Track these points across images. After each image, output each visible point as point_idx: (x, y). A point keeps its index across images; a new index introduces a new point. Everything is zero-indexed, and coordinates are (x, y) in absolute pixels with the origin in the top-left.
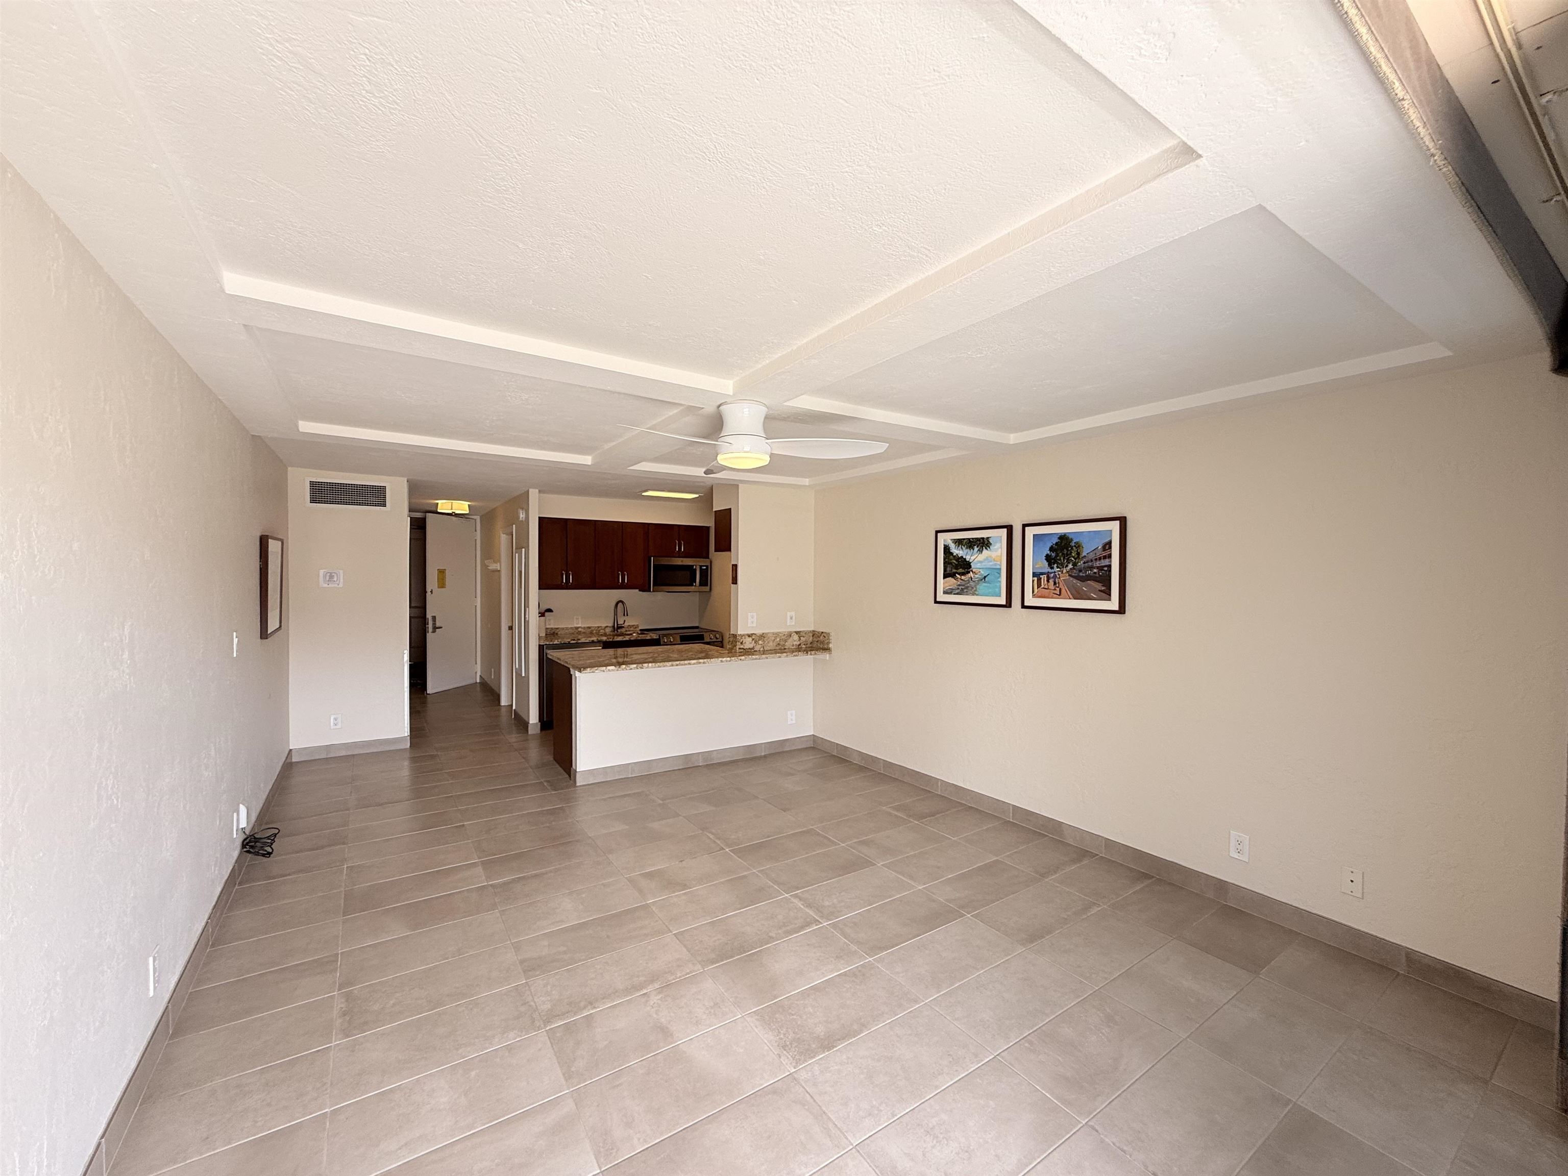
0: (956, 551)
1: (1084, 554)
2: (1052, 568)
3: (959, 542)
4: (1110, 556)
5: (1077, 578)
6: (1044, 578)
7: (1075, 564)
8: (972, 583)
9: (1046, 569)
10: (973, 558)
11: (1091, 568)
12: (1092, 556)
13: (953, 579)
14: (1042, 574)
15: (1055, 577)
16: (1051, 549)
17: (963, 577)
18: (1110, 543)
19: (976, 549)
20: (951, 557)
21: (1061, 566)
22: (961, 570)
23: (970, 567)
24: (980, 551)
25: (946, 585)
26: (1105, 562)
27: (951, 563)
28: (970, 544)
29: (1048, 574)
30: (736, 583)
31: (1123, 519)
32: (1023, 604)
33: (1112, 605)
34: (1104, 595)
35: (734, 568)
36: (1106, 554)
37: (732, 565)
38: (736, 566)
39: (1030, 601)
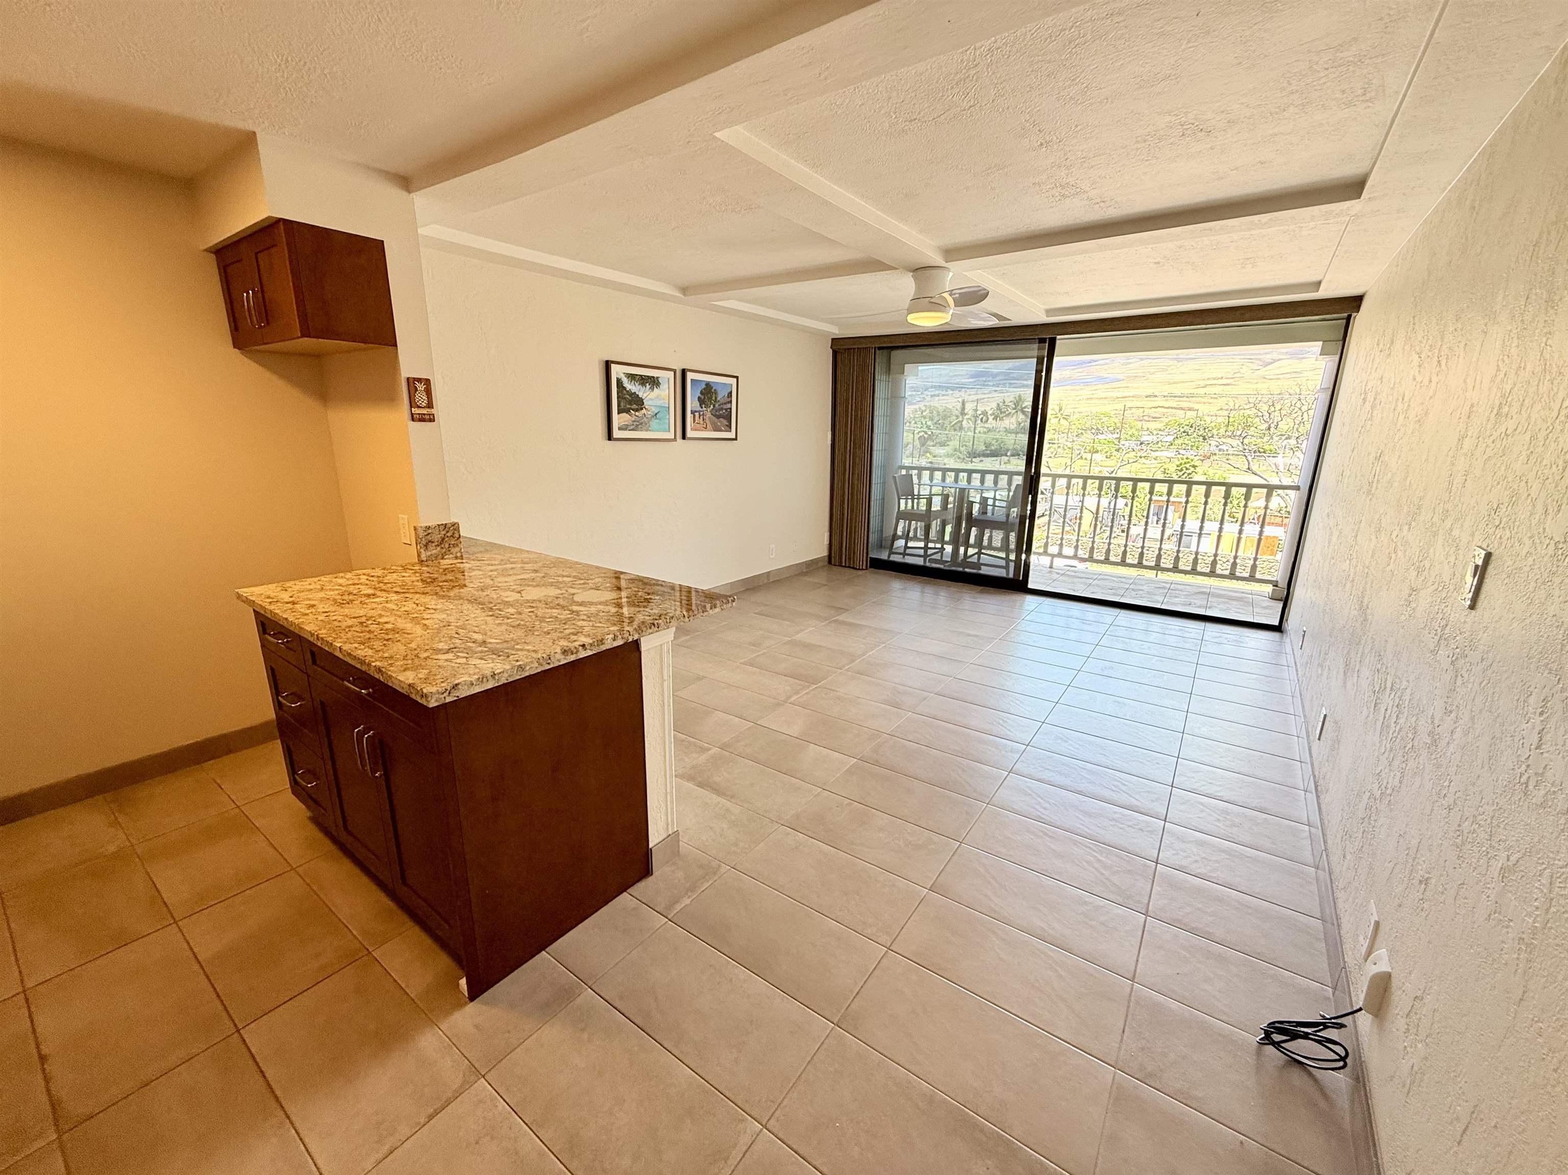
0: (629, 386)
1: (718, 399)
2: (702, 408)
3: (632, 377)
4: (731, 402)
5: (715, 416)
6: (697, 414)
7: (714, 406)
8: (645, 419)
9: (699, 408)
10: (645, 395)
11: (722, 409)
12: (722, 401)
13: (627, 415)
14: (696, 412)
15: (703, 414)
16: (701, 393)
17: (637, 414)
18: (731, 392)
19: (648, 386)
20: (625, 392)
21: (707, 406)
22: (634, 406)
23: (643, 404)
24: (652, 389)
25: (621, 420)
26: (729, 406)
27: (625, 398)
28: (644, 380)
29: (699, 412)
30: (432, 419)
31: (737, 378)
32: (684, 437)
33: (732, 435)
34: (728, 429)
35: (421, 387)
36: (729, 400)
37: (408, 379)
38: (427, 382)
39: (690, 433)
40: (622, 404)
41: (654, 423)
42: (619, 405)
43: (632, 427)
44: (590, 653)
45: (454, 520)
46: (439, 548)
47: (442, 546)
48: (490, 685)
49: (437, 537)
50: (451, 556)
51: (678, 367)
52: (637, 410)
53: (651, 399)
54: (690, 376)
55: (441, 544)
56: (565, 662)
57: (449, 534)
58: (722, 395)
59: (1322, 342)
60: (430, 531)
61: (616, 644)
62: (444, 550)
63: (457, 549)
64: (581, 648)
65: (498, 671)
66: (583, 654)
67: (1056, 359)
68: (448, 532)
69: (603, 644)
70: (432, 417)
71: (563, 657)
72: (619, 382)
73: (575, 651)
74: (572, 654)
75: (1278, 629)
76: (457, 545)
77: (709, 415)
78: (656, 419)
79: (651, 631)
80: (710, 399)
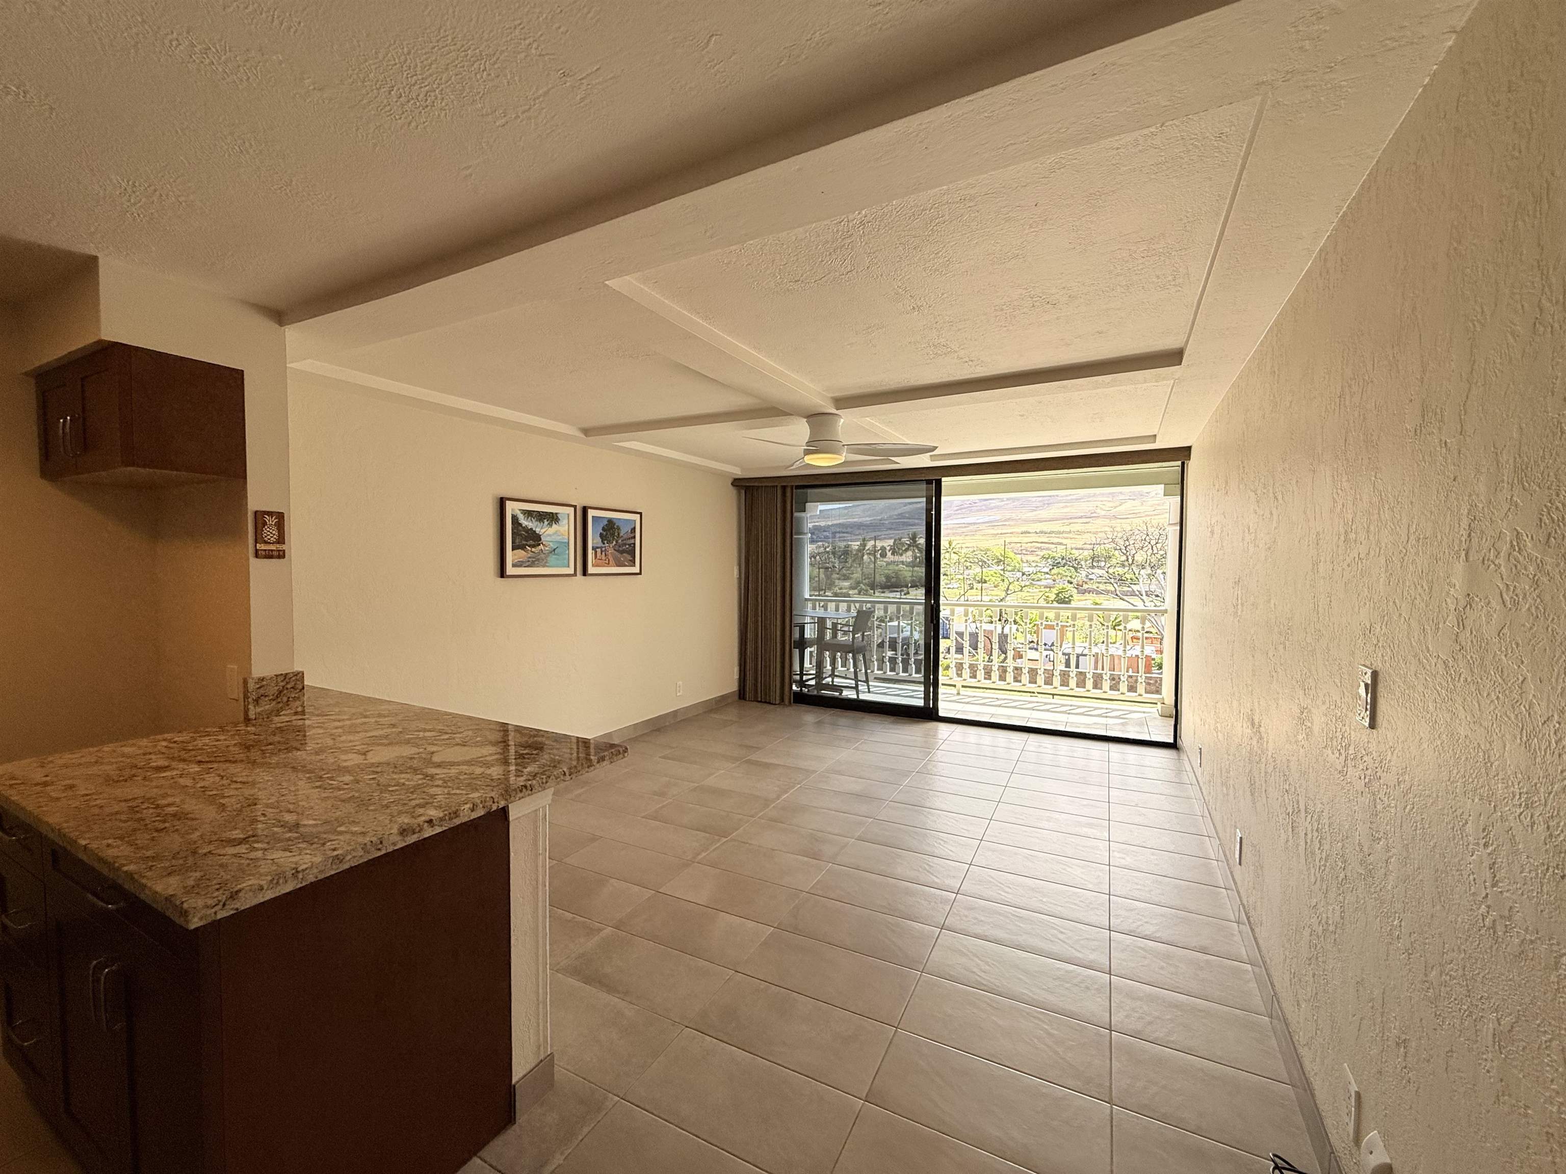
0: (524, 522)
1: (621, 534)
2: (604, 544)
3: (529, 514)
4: (634, 537)
5: (618, 551)
6: (598, 550)
7: (617, 542)
8: (543, 556)
9: (600, 544)
10: (543, 531)
11: (625, 544)
12: (625, 536)
13: (523, 552)
14: (598, 548)
15: (605, 550)
16: (603, 529)
17: (533, 550)
18: (634, 528)
19: (546, 523)
20: (520, 528)
21: (609, 542)
22: (531, 542)
23: (541, 540)
24: (550, 525)
26: (632, 541)
27: (521, 535)
28: (541, 517)
29: (601, 548)
30: (281, 555)
31: (641, 514)
32: (585, 573)
33: (636, 569)
34: (632, 563)
35: (271, 521)
36: (632, 535)
37: (256, 512)
38: (280, 516)
39: (591, 570)
40: (517, 541)
41: (552, 559)
42: (513, 542)
43: (527, 564)
44: (438, 830)
45: (297, 668)
46: (274, 703)
47: (279, 700)
48: (289, 888)
49: (273, 690)
50: (288, 712)
51: (580, 504)
52: (534, 546)
53: (549, 535)
54: (591, 513)
55: (277, 697)
56: (404, 844)
57: (289, 686)
58: (624, 531)
59: (1163, 486)
60: (265, 683)
61: (474, 815)
62: (281, 705)
63: (298, 703)
64: (426, 824)
65: (304, 867)
66: (428, 832)
67: (943, 499)
68: (287, 683)
69: (457, 817)
70: (281, 553)
71: (401, 838)
72: (515, 519)
73: (417, 830)
74: (414, 833)
75: (1173, 746)
76: (298, 698)
77: (611, 551)
78: (555, 554)
79: (520, 795)
80: (613, 535)
